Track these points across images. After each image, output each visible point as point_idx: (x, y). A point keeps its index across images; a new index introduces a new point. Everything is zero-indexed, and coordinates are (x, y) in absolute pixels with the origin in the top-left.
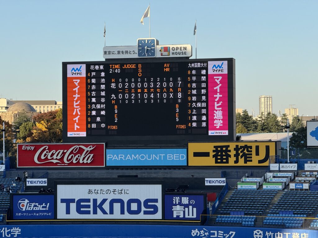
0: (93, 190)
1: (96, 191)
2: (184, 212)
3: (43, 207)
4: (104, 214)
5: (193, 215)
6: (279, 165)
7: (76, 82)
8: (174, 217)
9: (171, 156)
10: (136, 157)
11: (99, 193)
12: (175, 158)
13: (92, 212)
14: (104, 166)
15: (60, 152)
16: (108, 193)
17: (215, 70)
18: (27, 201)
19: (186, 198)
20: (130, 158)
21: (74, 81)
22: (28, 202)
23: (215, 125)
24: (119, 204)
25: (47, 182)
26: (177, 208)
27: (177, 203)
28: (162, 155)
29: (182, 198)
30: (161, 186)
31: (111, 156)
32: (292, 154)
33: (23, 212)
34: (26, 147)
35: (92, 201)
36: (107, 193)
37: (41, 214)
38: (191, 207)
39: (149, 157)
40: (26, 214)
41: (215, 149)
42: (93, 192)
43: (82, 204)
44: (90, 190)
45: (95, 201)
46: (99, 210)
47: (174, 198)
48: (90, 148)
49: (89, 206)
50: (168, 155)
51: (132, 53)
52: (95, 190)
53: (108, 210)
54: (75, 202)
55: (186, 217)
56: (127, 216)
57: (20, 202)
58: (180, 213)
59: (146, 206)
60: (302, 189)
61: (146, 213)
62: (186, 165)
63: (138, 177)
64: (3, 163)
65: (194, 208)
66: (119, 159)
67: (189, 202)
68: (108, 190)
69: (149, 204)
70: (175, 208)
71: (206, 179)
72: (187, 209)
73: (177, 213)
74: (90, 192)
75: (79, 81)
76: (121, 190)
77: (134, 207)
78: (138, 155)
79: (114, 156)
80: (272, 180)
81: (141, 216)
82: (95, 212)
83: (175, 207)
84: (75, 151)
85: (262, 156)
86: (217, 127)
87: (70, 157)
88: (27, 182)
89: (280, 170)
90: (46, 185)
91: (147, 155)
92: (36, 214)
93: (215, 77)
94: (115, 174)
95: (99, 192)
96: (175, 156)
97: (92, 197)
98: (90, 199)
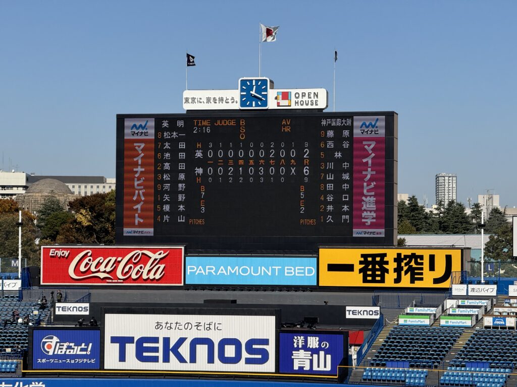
0: (164, 323)
1: (168, 325)
2: (311, 361)
3: (82, 350)
4: (181, 362)
5: (325, 367)
6: (467, 286)
7: (139, 147)
8: (295, 369)
9: (291, 269)
10: (234, 270)
11: (174, 328)
12: (298, 273)
13: (161, 359)
14: (182, 284)
15: (110, 260)
16: (188, 328)
17: (364, 130)
18: (55, 339)
19: (314, 338)
20: (224, 272)
21: (136, 146)
22: (58, 340)
23: (363, 220)
24: (205, 347)
25: (88, 308)
26: (299, 355)
27: (300, 346)
28: (277, 268)
29: (309, 338)
30: (274, 317)
31: (193, 269)
32: (489, 270)
33: (49, 357)
34: (56, 252)
35: (161, 341)
36: (186, 327)
37: (79, 361)
38: (322, 353)
39: (256, 271)
40: (54, 361)
41: (362, 259)
42: (164, 327)
43: (145, 345)
44: (158, 323)
45: (167, 341)
46: (172, 356)
47: (296, 337)
48: (160, 254)
49: (156, 350)
50: (286, 268)
51: (230, 101)
52: (167, 323)
53: (187, 357)
54: (133, 343)
55: (314, 369)
56: (218, 366)
57: (44, 340)
58: (304, 363)
59: (250, 350)
60: (504, 328)
61: (248, 361)
62: (315, 284)
63: (237, 303)
64: (18, 276)
65: (327, 356)
66: (207, 274)
67: (320, 345)
68: (188, 323)
69: (254, 346)
70: (296, 355)
71: (348, 308)
72: (315, 356)
73: (300, 363)
74: (158, 325)
75: (143, 145)
76: (210, 324)
77: (230, 351)
78: (237, 267)
79: (199, 269)
80: (455, 312)
81: (241, 367)
82: (166, 359)
83: (296, 352)
84: (135, 260)
85: (441, 270)
86: (367, 224)
87: (126, 269)
88: (57, 309)
89: (469, 294)
90: (87, 313)
91: (252, 267)
92: (70, 361)
93: (364, 143)
94: (200, 297)
95: (173, 326)
96: (298, 269)
97: (161, 334)
98: (158, 338)
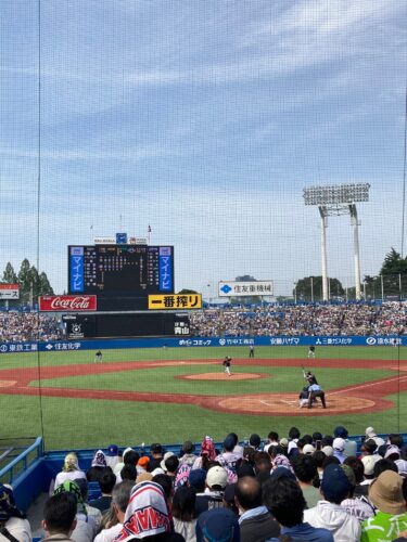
5: (186, 332)
17: (163, 253)
19: (182, 323)
41: (165, 299)
51: (113, 241)
55: (183, 333)
65: (187, 329)
67: (184, 325)
72: (183, 329)
85: (193, 302)
87: (74, 304)
93: (164, 257)
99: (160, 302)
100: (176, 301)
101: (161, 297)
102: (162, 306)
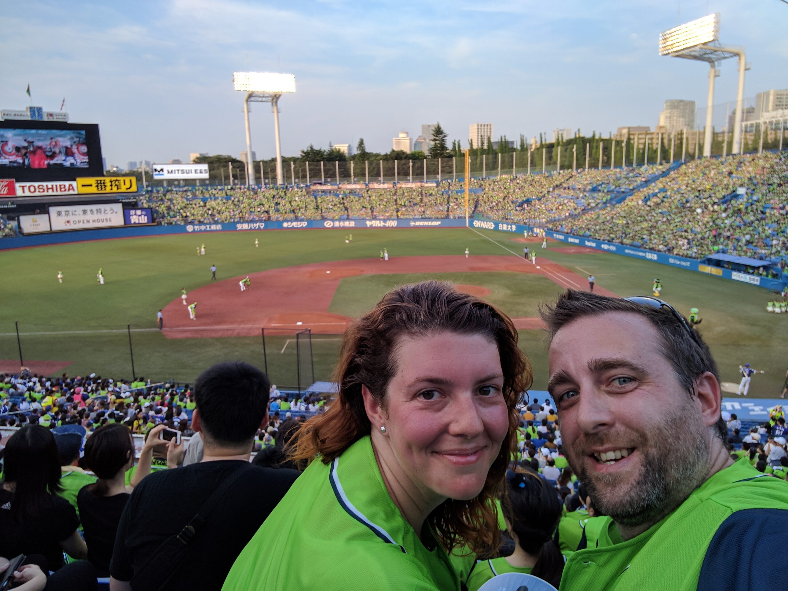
5: (145, 221)
8: (132, 223)
19: (139, 211)
26: (133, 217)
27: (133, 214)
30: (121, 204)
38: (143, 216)
41: (96, 182)
47: (131, 211)
48: (5, 183)
51: (26, 116)
55: (140, 222)
67: (141, 213)
73: (134, 220)
85: (128, 185)
99: (91, 185)
100: (108, 184)
101: (92, 181)
102: (93, 189)
